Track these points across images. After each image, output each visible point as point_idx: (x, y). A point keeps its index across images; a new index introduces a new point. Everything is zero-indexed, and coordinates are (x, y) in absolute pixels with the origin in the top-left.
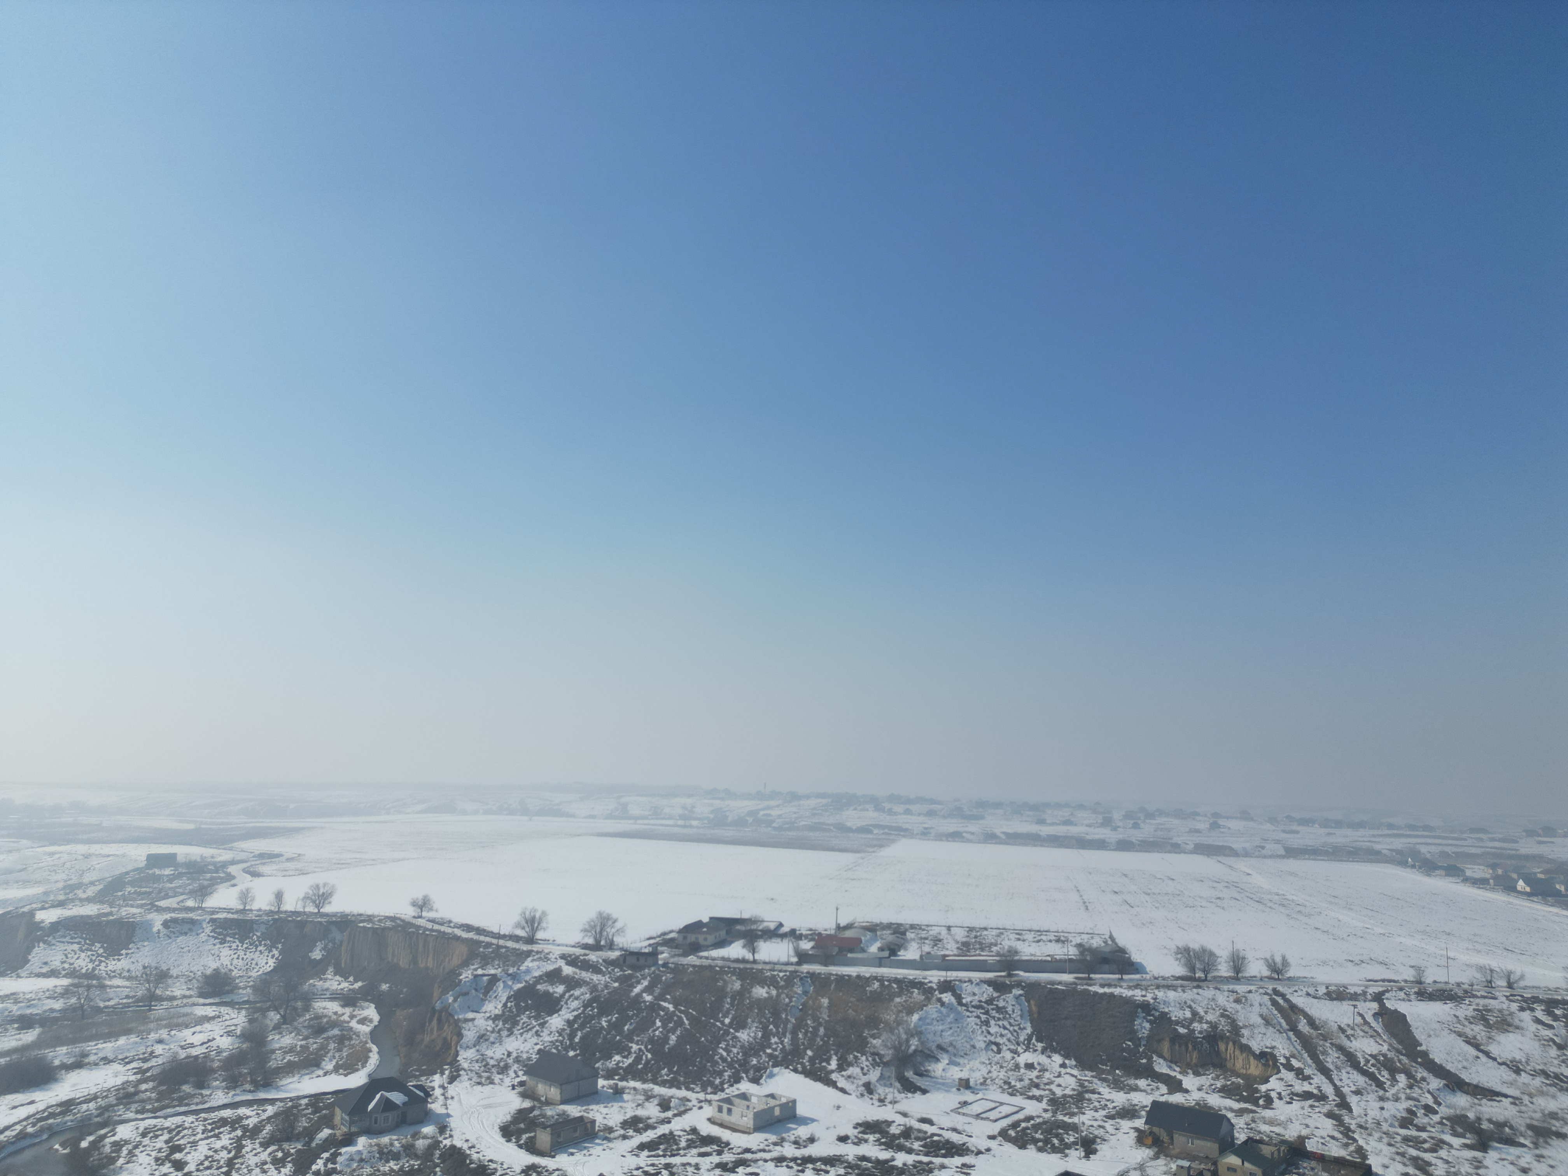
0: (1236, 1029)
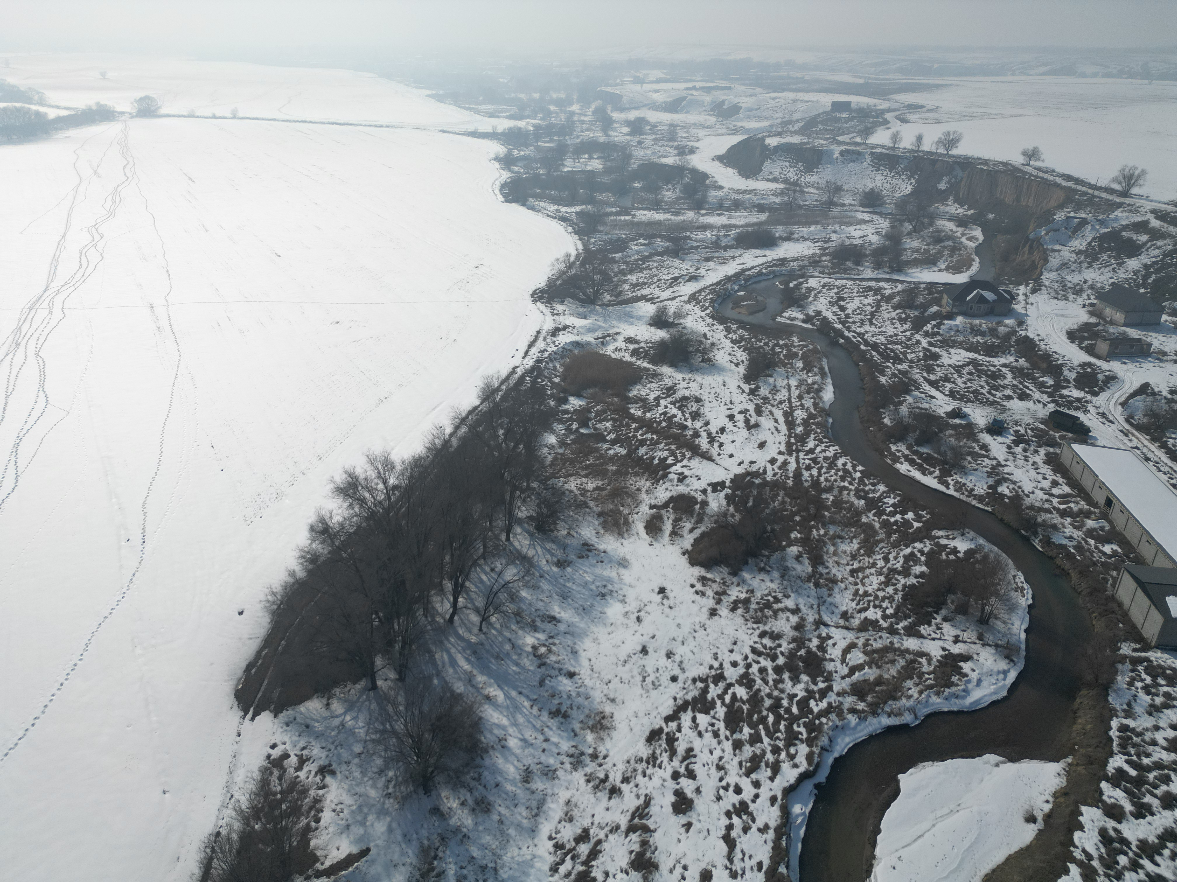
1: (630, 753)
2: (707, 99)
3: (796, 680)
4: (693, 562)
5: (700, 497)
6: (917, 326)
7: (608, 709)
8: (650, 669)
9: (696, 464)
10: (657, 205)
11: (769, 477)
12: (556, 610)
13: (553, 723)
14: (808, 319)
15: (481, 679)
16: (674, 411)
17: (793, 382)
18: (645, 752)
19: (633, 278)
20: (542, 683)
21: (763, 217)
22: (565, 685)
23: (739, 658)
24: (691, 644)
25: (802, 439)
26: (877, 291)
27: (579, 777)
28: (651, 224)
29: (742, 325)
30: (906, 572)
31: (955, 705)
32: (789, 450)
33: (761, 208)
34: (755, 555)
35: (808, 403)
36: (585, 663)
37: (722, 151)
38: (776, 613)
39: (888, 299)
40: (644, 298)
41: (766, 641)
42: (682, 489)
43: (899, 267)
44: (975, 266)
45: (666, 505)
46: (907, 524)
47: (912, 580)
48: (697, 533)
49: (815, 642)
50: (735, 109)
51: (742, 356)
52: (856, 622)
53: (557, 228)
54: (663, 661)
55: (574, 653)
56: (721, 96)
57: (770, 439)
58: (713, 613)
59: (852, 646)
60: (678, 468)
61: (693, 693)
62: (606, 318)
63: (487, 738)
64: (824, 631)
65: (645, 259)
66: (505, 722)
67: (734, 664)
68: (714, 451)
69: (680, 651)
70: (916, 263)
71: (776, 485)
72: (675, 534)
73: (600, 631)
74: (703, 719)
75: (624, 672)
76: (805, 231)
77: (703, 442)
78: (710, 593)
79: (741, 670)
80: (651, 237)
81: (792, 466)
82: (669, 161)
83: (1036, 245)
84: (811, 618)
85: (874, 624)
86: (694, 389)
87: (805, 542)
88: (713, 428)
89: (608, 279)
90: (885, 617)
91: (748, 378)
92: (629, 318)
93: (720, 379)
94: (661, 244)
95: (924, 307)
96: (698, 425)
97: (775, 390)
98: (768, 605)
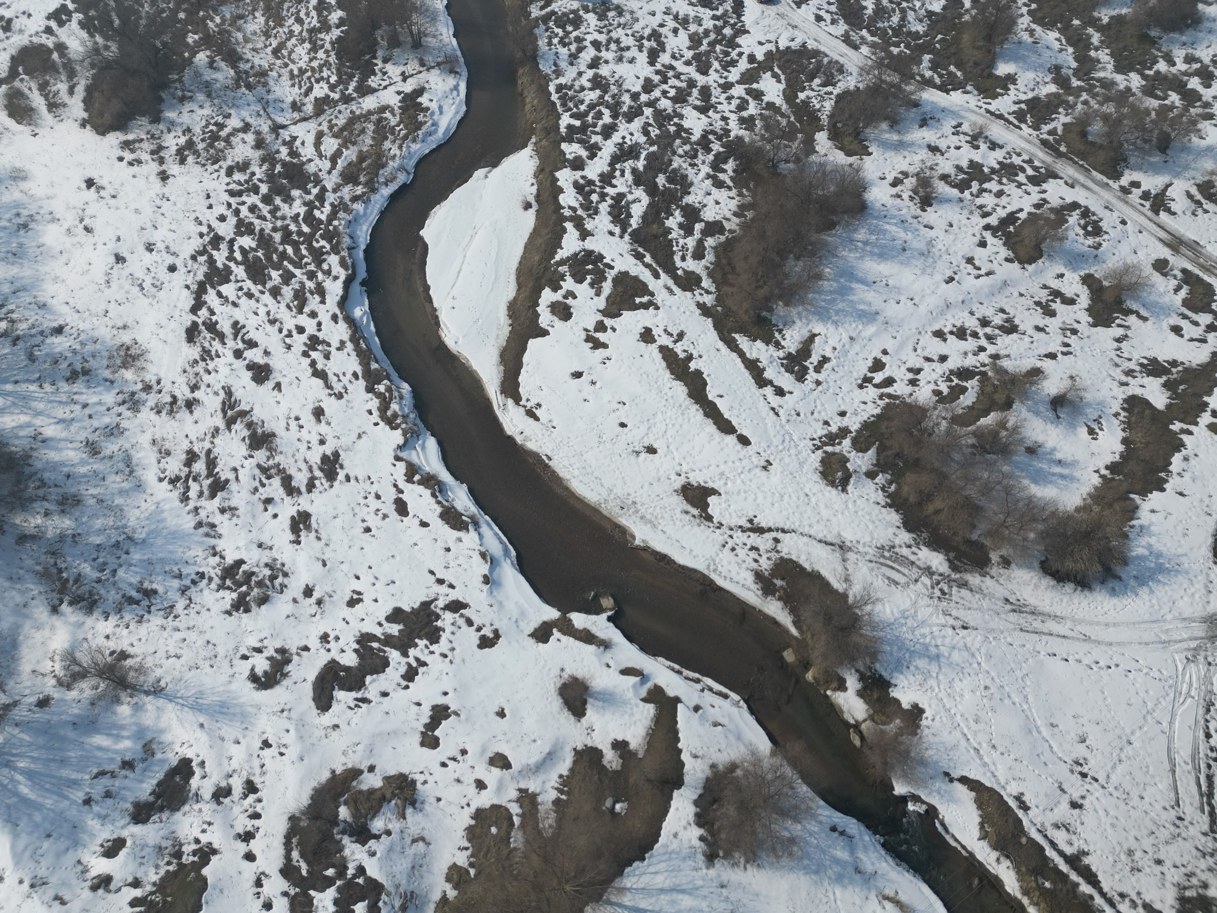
1: (181, 362)
3: (288, 199)
4: (101, 130)
5: (48, 41)
7: (126, 338)
8: (140, 274)
13: (80, 386)
18: (194, 352)
20: (32, 358)
22: (60, 343)
23: (222, 210)
24: (164, 224)
27: (146, 415)
30: (325, 26)
31: (432, 143)
34: (164, 85)
36: (65, 309)
38: (227, 141)
41: (238, 176)
42: (17, 41)
45: (13, 73)
47: (336, 33)
48: (80, 91)
49: (284, 151)
52: (309, 108)
54: (148, 258)
55: (43, 306)
58: (164, 177)
59: (320, 136)
61: (201, 271)
63: (17, 446)
64: (285, 135)
66: (24, 419)
67: (222, 218)
69: (157, 237)
72: (54, 106)
73: (53, 268)
74: (228, 289)
75: (114, 293)
78: (145, 156)
79: (232, 221)
84: (265, 128)
85: (326, 100)
87: (207, 41)
90: (332, 88)
98: (215, 137)
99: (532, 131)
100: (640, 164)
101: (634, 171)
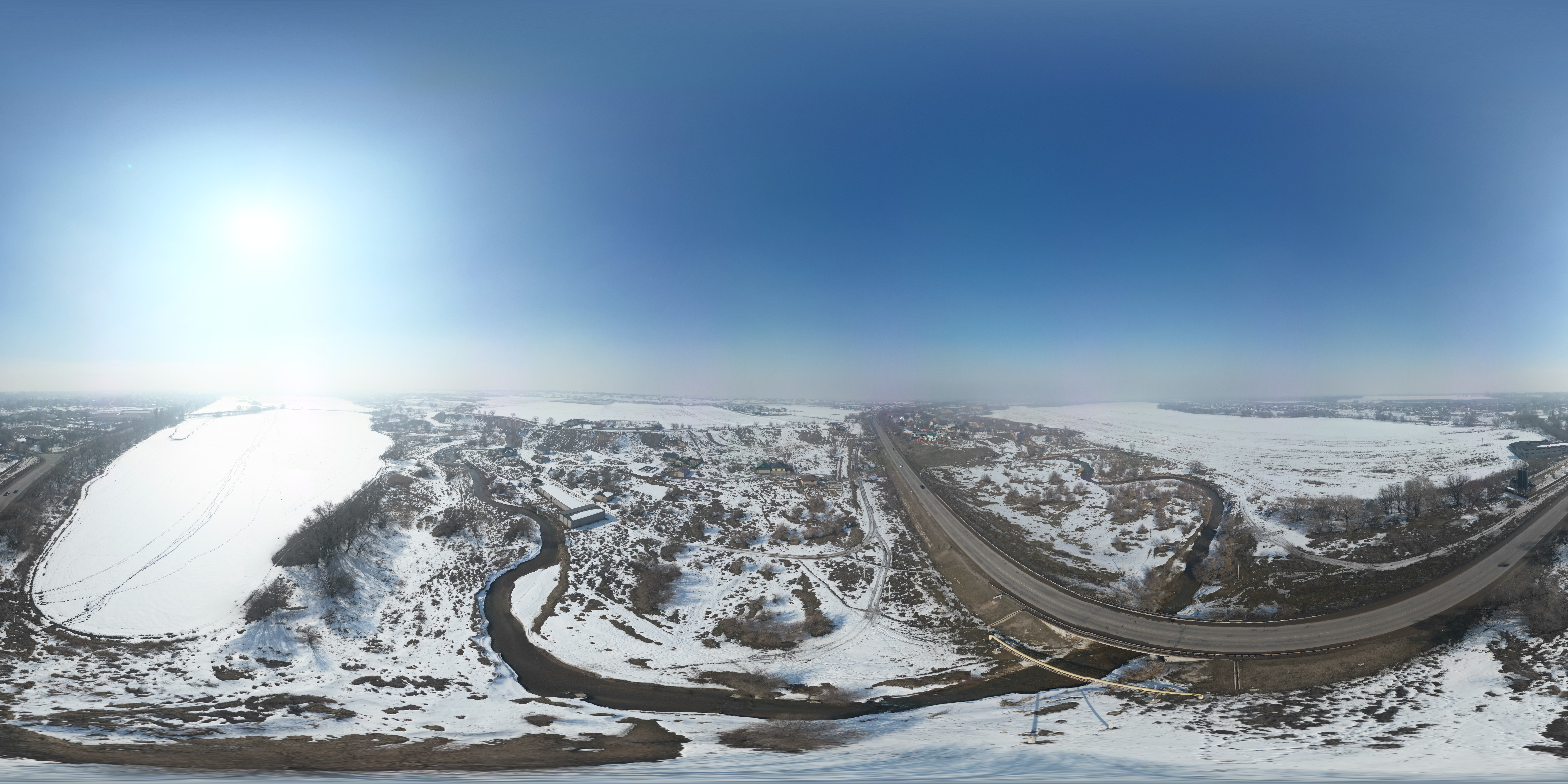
0: (681, 438)
1: (414, 591)
2: (428, 403)
3: (473, 565)
4: (433, 536)
5: (434, 516)
6: (494, 461)
7: (404, 580)
8: (420, 568)
9: (432, 506)
10: (416, 431)
11: (456, 508)
12: (385, 551)
13: (383, 583)
14: (463, 462)
15: (356, 570)
16: (424, 491)
17: (461, 480)
18: (420, 590)
19: (410, 452)
20: (379, 572)
21: (447, 434)
22: (388, 573)
23: (453, 561)
24: (435, 559)
25: (466, 496)
26: (481, 452)
27: (393, 598)
28: (414, 437)
29: (444, 465)
30: (504, 529)
31: (526, 560)
32: (462, 500)
33: (446, 432)
34: (454, 532)
35: (466, 485)
36: (396, 567)
37: (434, 416)
38: (464, 547)
39: (485, 454)
40: (413, 458)
41: (462, 555)
42: (428, 514)
43: (486, 445)
44: (506, 444)
45: (423, 519)
46: (502, 516)
47: (506, 531)
48: (434, 527)
49: (478, 553)
50: (436, 405)
51: (444, 474)
52: (491, 546)
53: (387, 438)
54: (425, 565)
55: (391, 563)
56: (432, 402)
57: (455, 497)
58: (442, 550)
59: (490, 552)
60: (427, 508)
61: (437, 573)
62: (402, 464)
64: (481, 550)
65: (413, 447)
66: (364, 582)
67: (451, 563)
68: (438, 502)
69: (431, 562)
70: (490, 444)
71: (459, 511)
72: (426, 528)
73: (401, 557)
74: (441, 581)
75: (411, 569)
76: (459, 437)
77: (434, 500)
78: (440, 544)
79: (454, 565)
80: (415, 440)
81: (463, 505)
82: (419, 419)
83: (519, 437)
84: (476, 547)
85: (497, 545)
86: (430, 485)
87: (471, 526)
88: (437, 496)
89: (402, 453)
90: (500, 542)
91: (447, 480)
92: (409, 464)
93: (438, 481)
94: (418, 442)
95: (495, 455)
96: (432, 495)
97: (455, 483)
98: (461, 545)
99: (561, 560)
100: (599, 570)
101: (596, 572)
